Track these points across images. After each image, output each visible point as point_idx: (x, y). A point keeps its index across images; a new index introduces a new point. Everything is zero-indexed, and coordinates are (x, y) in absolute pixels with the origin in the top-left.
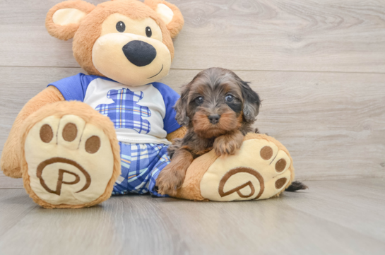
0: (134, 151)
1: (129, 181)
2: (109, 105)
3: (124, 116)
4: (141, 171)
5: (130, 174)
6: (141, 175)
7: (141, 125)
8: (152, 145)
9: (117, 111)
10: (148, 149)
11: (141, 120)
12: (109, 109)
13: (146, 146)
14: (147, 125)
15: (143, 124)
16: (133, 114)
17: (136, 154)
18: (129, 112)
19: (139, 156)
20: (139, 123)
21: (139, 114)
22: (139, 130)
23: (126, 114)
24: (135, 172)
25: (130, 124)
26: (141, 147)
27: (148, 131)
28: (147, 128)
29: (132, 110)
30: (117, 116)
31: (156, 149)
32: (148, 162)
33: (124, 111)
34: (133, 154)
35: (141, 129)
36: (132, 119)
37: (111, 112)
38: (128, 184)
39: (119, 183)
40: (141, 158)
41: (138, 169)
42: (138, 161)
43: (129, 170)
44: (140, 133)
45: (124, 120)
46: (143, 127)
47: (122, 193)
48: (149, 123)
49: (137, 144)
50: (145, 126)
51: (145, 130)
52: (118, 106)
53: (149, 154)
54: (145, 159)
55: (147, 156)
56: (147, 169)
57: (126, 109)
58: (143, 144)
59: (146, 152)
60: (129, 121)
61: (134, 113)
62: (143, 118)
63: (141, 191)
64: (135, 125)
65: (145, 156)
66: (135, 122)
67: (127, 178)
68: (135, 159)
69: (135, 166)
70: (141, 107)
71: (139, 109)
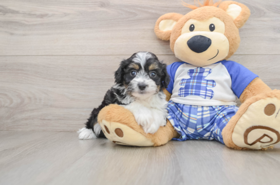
0: (199, 112)
1: (199, 131)
2: (187, 79)
3: (194, 87)
4: (204, 125)
5: (198, 127)
6: (205, 128)
7: (206, 93)
8: (214, 107)
9: (191, 84)
10: (210, 110)
11: (206, 90)
12: (187, 82)
13: (208, 108)
14: (211, 93)
15: (208, 92)
16: (200, 86)
17: (200, 114)
18: (198, 84)
19: (202, 115)
20: (205, 91)
21: (205, 85)
22: (204, 97)
23: (196, 86)
24: (201, 126)
25: (197, 93)
26: (205, 109)
27: (211, 97)
28: (210, 95)
29: (200, 83)
30: (190, 87)
31: (216, 110)
32: (209, 119)
33: (195, 84)
34: (198, 114)
35: (206, 95)
36: (200, 89)
37: (187, 84)
38: (199, 133)
39: (192, 132)
40: (204, 116)
41: (202, 124)
42: (202, 119)
43: (196, 125)
44: (205, 98)
45: (194, 90)
46: (207, 94)
47: (197, 138)
48: (212, 92)
49: (202, 107)
50: (209, 93)
51: (209, 96)
52: (192, 80)
53: (210, 113)
54: (207, 117)
55: (209, 115)
56: (209, 124)
57: (197, 83)
58: (207, 107)
59: (208, 112)
60: (197, 90)
61: (202, 85)
62: (208, 88)
63: (209, 138)
64: (201, 93)
65: (207, 115)
66: (201, 91)
67: (196, 129)
68: (200, 117)
69: (200, 122)
70: (208, 81)
71: (206, 82)
